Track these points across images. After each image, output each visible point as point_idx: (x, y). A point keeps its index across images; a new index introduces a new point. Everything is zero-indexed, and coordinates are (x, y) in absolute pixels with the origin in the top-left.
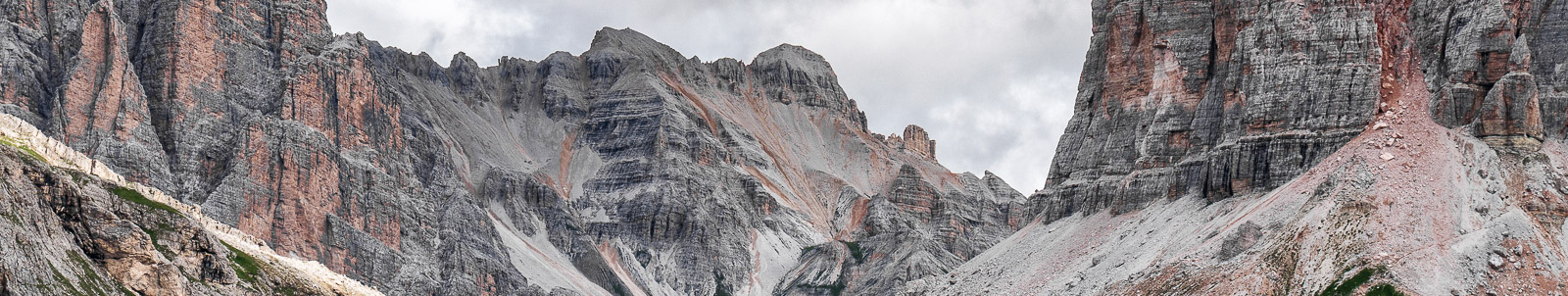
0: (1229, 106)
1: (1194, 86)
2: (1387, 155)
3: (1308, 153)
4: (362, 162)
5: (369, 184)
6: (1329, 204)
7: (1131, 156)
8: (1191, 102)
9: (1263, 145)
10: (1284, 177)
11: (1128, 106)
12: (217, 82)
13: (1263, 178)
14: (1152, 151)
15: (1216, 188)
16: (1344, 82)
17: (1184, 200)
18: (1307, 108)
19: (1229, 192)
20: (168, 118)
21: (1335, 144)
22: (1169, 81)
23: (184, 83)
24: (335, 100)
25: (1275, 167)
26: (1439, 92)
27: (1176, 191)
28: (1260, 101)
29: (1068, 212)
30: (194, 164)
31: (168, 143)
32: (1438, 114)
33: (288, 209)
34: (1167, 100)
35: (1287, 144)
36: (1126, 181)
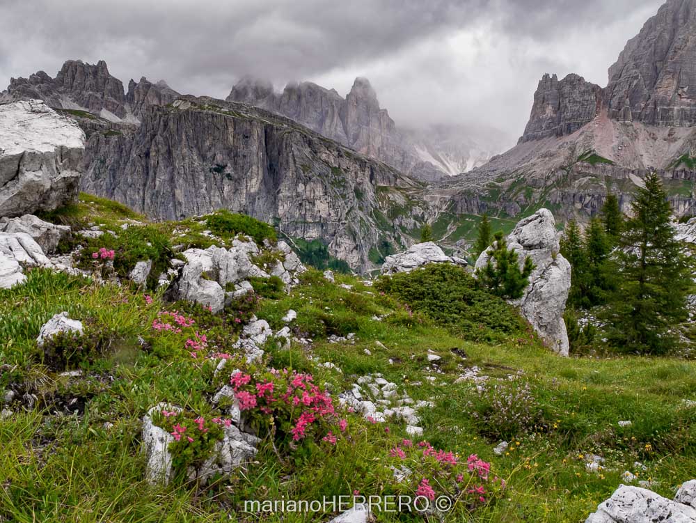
0: (562, 116)
1: (555, 112)
2: (596, 126)
3: (579, 126)
4: (386, 136)
5: (388, 140)
6: (583, 136)
7: (541, 127)
8: (554, 115)
9: (569, 124)
10: (574, 131)
11: (541, 117)
12: (356, 120)
13: (569, 132)
14: (546, 126)
15: (559, 134)
16: (587, 110)
17: (552, 137)
18: (580, 116)
19: (561, 135)
20: (346, 128)
21: (586, 123)
22: (550, 111)
23: (349, 120)
24: (380, 123)
25: (572, 129)
26: (609, 111)
27: (551, 135)
28: (569, 115)
29: (528, 140)
30: (352, 137)
31: (346, 133)
32: (608, 116)
33: (371, 146)
34: (549, 115)
35: (574, 123)
36: (540, 133)
